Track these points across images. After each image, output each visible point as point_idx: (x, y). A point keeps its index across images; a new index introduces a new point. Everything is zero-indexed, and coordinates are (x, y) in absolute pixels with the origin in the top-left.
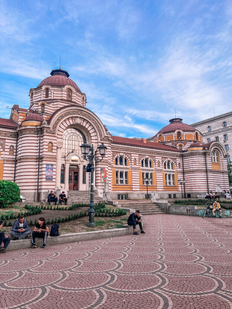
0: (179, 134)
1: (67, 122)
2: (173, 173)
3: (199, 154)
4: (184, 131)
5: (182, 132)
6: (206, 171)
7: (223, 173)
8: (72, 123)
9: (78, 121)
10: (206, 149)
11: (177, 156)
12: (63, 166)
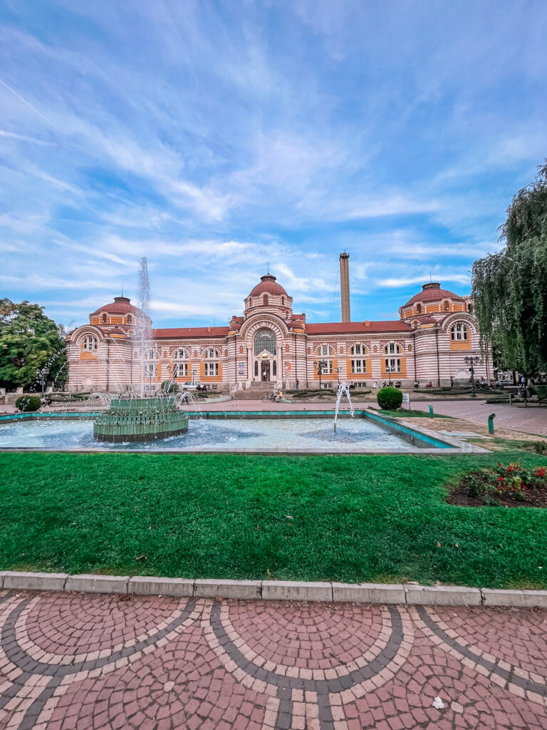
0: (419, 306)
1: (255, 327)
2: (399, 358)
3: (428, 333)
4: (424, 302)
5: (422, 304)
6: (438, 354)
7: (474, 352)
8: (259, 327)
9: (264, 325)
10: (439, 325)
11: (405, 337)
12: (256, 362)
